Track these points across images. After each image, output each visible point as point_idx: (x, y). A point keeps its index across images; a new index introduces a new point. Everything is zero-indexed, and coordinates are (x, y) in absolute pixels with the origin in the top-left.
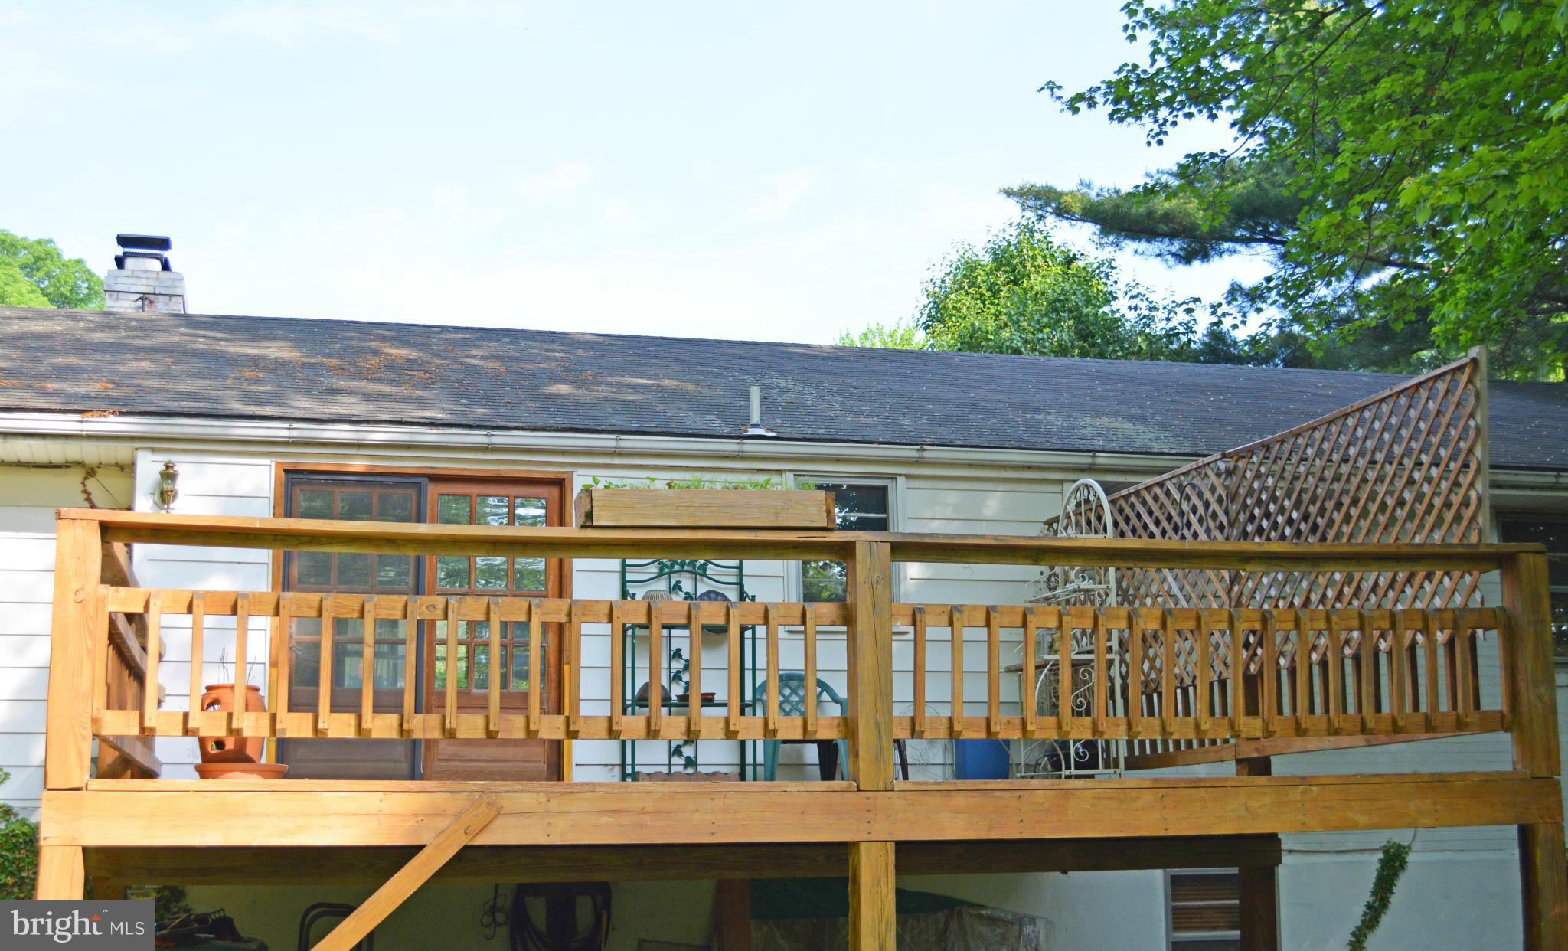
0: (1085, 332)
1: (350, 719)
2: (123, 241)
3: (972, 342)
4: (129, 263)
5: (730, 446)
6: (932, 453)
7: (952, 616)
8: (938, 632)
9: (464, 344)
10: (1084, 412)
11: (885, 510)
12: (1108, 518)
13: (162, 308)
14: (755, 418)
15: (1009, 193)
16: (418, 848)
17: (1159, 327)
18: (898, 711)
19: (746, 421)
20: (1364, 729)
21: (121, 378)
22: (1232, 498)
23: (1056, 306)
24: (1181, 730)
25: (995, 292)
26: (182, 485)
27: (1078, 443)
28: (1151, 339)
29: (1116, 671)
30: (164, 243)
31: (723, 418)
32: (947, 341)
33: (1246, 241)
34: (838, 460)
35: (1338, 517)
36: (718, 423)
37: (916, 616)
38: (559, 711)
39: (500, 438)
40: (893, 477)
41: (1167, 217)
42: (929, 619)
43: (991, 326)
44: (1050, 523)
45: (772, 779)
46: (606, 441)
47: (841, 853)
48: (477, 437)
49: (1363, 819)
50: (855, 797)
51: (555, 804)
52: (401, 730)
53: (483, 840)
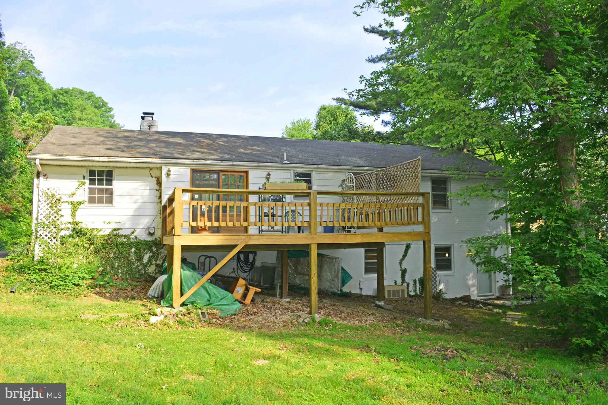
0: (350, 131)
1: (225, 223)
2: (144, 113)
3: (325, 133)
4: (146, 118)
5: (280, 165)
6: (320, 166)
7: (327, 204)
8: (324, 208)
9: (218, 138)
10: (350, 156)
11: (310, 177)
12: (354, 181)
13: (153, 129)
14: (285, 159)
15: (334, 99)
16: (237, 245)
17: (367, 131)
18: (318, 220)
19: (283, 159)
20: (397, 224)
21: (150, 148)
22: (377, 179)
23: (344, 126)
24: (366, 224)
25: (331, 123)
26: (171, 173)
27: (349, 164)
28: (365, 134)
29: (355, 210)
30: (153, 114)
31: (278, 158)
32: (320, 133)
33: (386, 111)
34: (302, 168)
35: (402, 177)
36: (277, 160)
37: (321, 205)
38: (247, 221)
39: (235, 163)
40: (312, 171)
41: (368, 106)
42: (323, 205)
43: (330, 130)
44: (343, 180)
45: (288, 233)
46: (256, 164)
47: (308, 245)
48: (230, 163)
49: (396, 240)
50: (310, 236)
51: (260, 237)
52: (234, 225)
53: (248, 244)
